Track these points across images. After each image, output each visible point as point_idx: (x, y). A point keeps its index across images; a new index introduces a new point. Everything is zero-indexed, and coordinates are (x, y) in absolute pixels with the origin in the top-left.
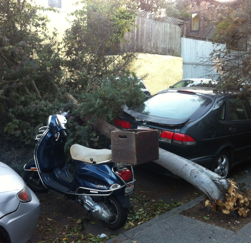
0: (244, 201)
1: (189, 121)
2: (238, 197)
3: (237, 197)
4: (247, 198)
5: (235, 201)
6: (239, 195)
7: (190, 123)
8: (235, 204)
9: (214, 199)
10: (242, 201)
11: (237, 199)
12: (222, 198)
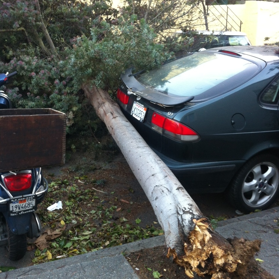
0: (223, 262)
1: (191, 101)
2: (212, 253)
3: (210, 252)
4: (232, 257)
5: (205, 259)
6: (217, 249)
7: (196, 103)
8: (203, 265)
9: (168, 247)
10: (220, 262)
11: (208, 256)
12: (179, 248)
